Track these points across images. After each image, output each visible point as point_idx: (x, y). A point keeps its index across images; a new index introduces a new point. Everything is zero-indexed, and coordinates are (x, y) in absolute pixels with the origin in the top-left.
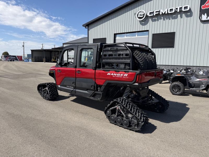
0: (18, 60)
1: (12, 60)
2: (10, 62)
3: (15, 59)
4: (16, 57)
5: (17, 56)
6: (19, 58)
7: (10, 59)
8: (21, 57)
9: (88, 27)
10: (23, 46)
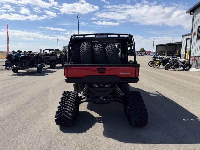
0: (147, 55)
1: (142, 55)
2: (141, 56)
3: (145, 54)
4: (146, 53)
5: (147, 51)
6: (148, 53)
7: (141, 54)
8: (150, 52)
9: (194, 13)
10: (153, 42)
